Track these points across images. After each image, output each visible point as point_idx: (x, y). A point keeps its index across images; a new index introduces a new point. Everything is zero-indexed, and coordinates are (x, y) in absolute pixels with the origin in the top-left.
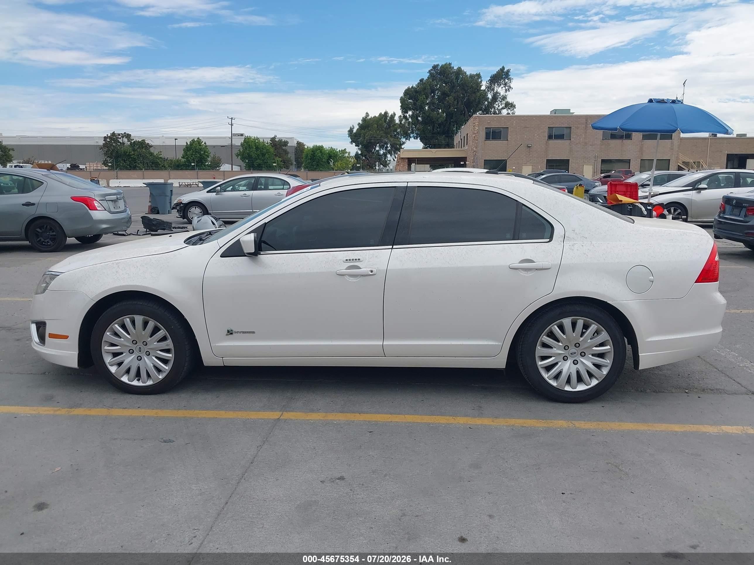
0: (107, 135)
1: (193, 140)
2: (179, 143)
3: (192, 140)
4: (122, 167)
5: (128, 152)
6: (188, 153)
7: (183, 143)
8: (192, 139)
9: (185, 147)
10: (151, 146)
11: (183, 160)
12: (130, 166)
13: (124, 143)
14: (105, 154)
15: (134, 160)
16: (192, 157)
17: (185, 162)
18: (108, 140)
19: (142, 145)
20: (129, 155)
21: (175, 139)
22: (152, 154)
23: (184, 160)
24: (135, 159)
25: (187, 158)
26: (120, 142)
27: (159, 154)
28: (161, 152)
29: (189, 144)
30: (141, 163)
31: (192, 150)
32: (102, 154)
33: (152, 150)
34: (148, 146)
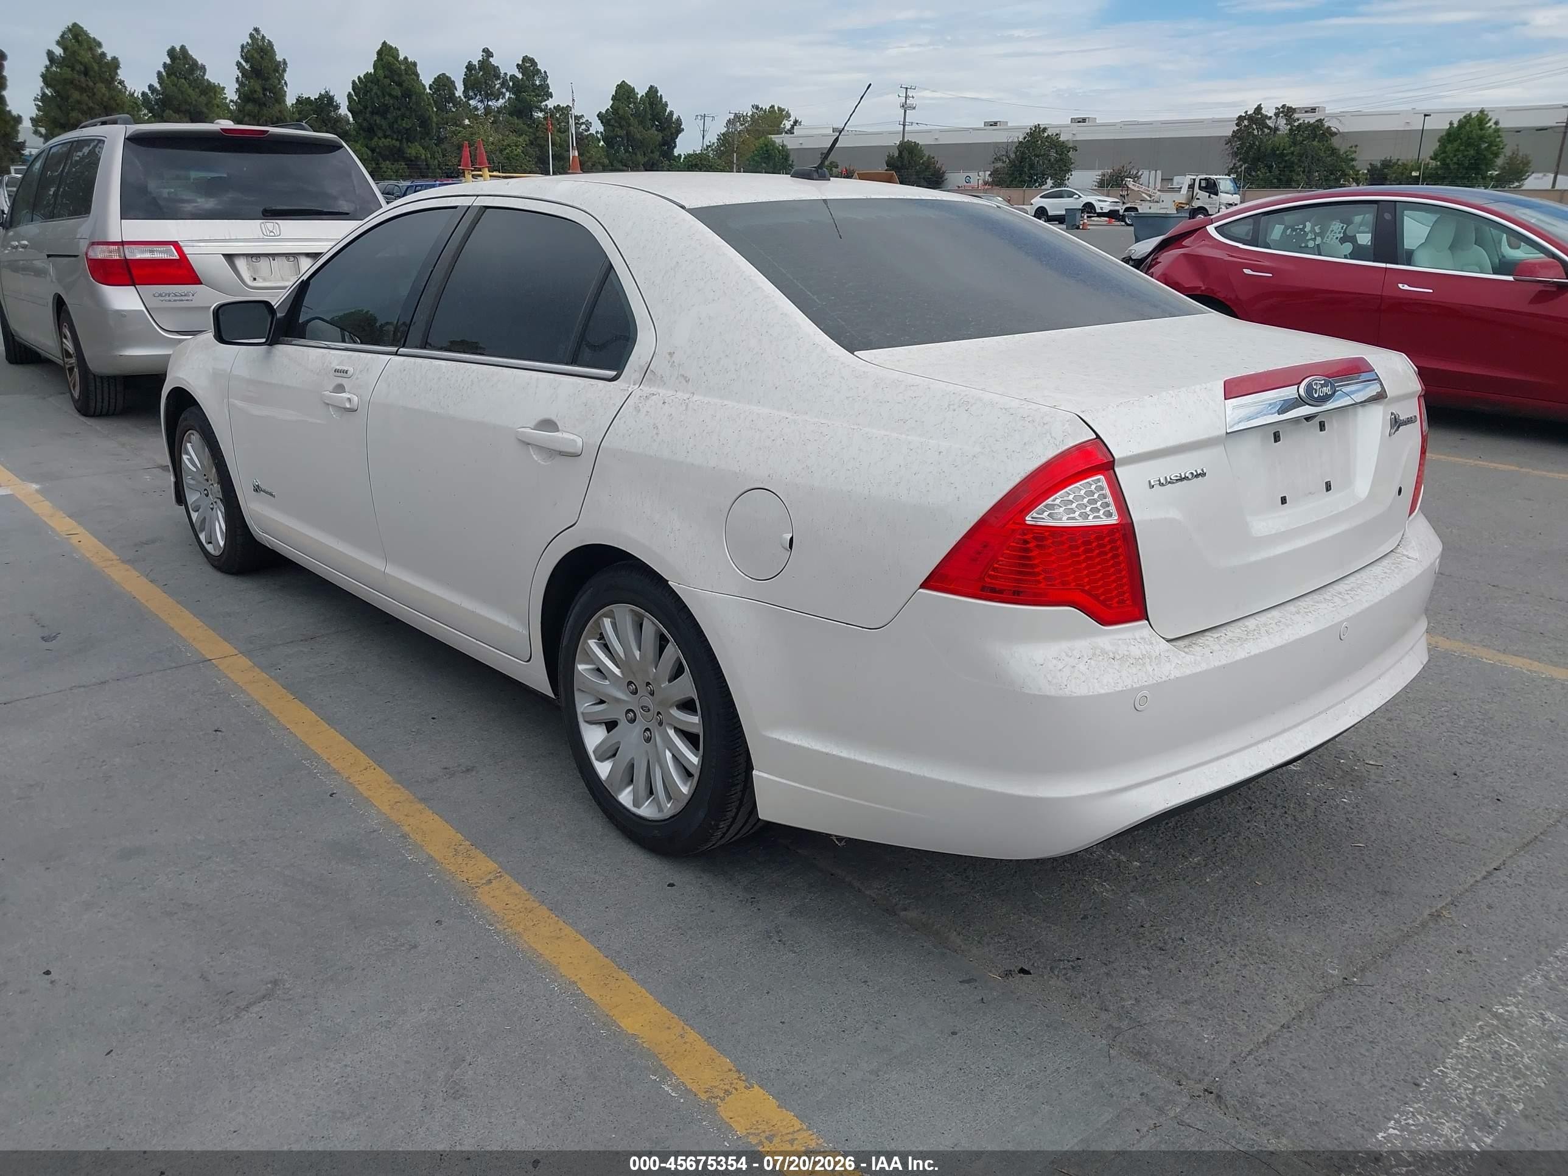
0: (1246, 112)
1: (1468, 118)
2: (1431, 124)
3: (1465, 117)
4: (1262, 183)
5: (1281, 148)
6: (1449, 147)
7: (1441, 124)
8: (1464, 115)
9: (1444, 133)
10: (1334, 134)
11: (1433, 163)
12: (1279, 180)
13: (1276, 129)
14: (1235, 154)
15: (1290, 167)
16: (1455, 156)
17: (1437, 168)
18: (1246, 122)
19: (1318, 132)
20: (1282, 155)
21: (1425, 115)
22: (1333, 151)
23: (1436, 165)
24: (1293, 163)
25: (1443, 161)
26: (1269, 128)
27: (1351, 151)
28: (1356, 146)
29: (1455, 126)
30: (1303, 172)
31: (1459, 141)
32: (1228, 155)
33: (1335, 142)
34: (1329, 133)
